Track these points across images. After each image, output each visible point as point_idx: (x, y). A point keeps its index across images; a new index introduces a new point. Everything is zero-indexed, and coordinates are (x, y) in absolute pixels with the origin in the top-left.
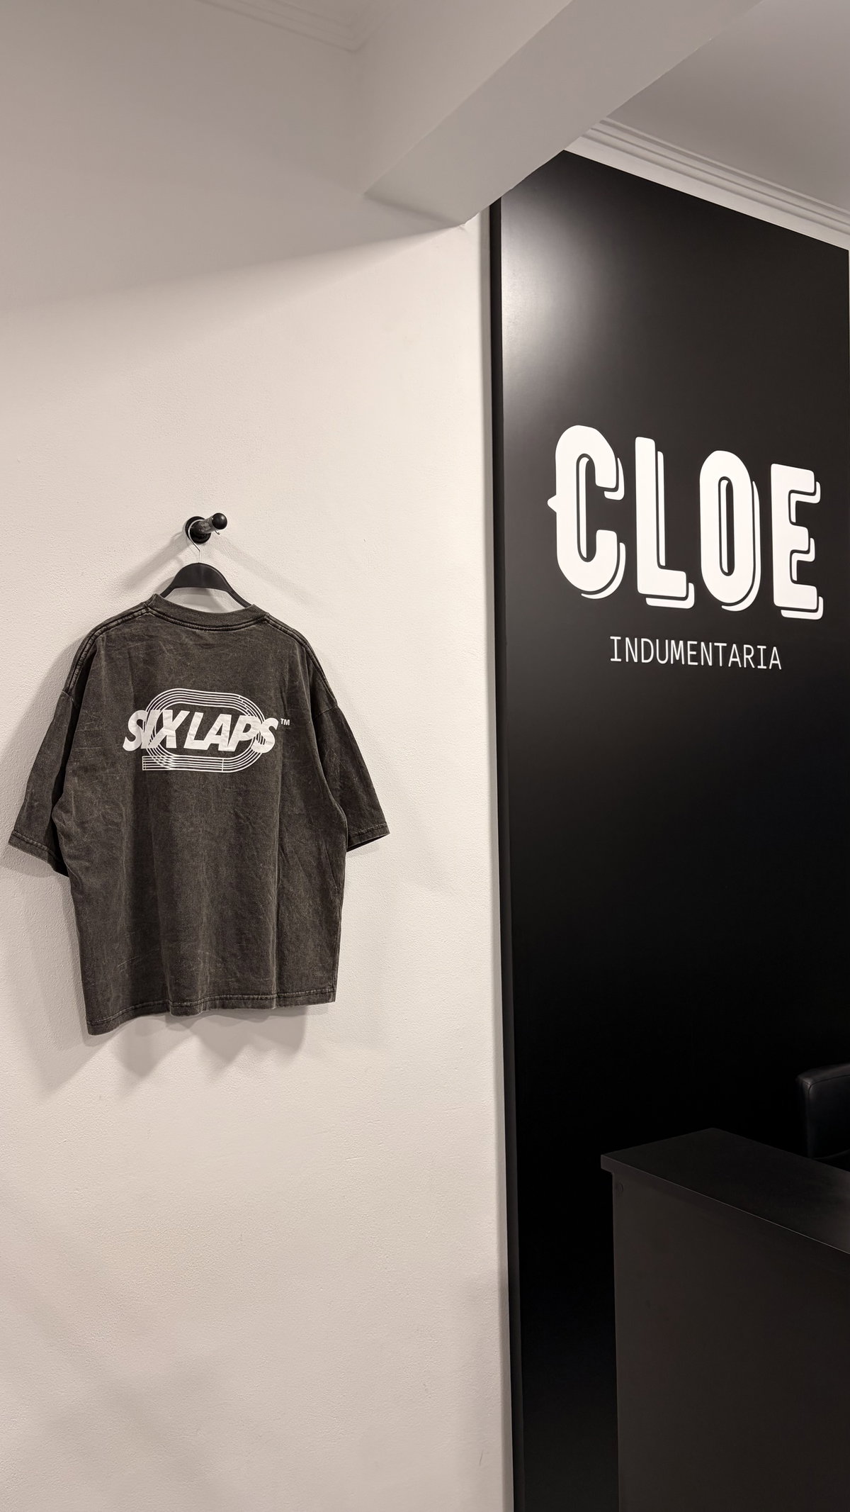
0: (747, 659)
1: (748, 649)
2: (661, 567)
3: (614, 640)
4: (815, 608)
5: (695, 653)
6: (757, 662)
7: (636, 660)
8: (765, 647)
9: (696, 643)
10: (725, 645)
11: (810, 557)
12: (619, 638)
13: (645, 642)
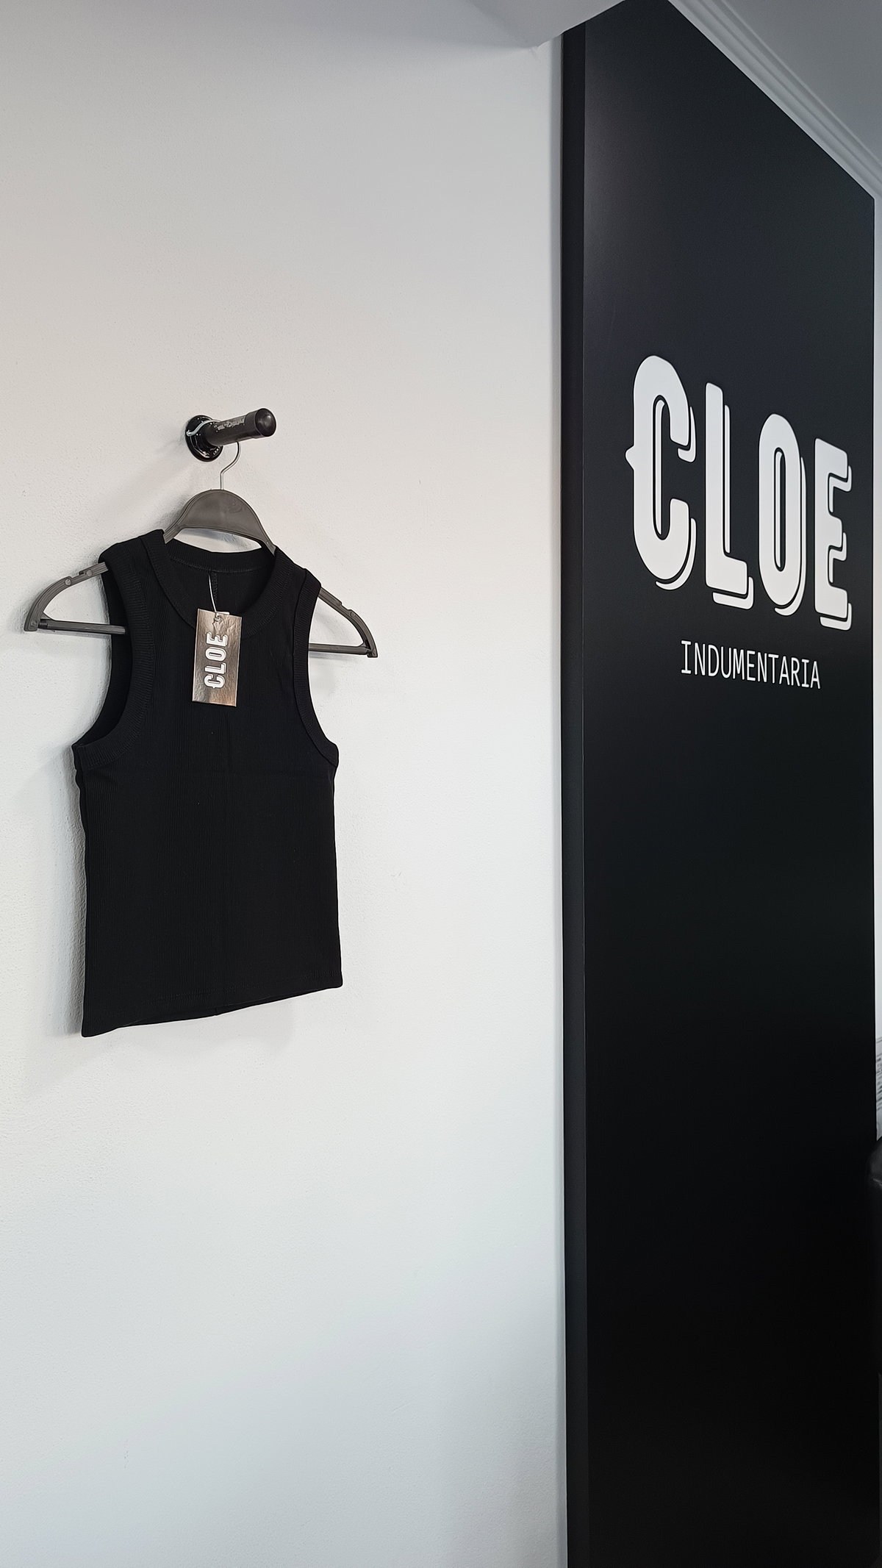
0: (794, 675)
1: (795, 662)
2: (726, 554)
3: (684, 645)
4: (845, 617)
5: (753, 666)
6: (802, 682)
7: (703, 673)
8: (808, 661)
9: (753, 653)
10: (777, 656)
11: (842, 556)
12: (689, 643)
13: (712, 649)
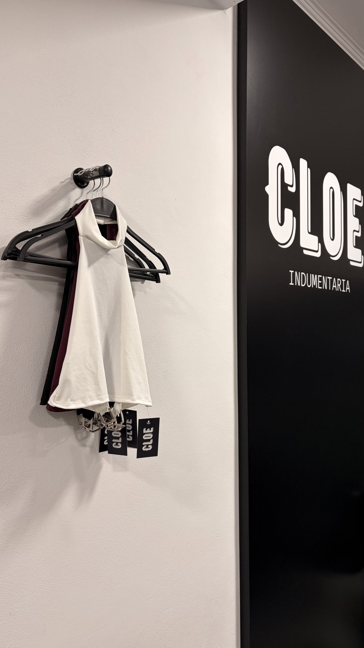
0: (339, 286)
1: (339, 281)
2: (309, 233)
3: (291, 272)
4: (360, 261)
5: (320, 282)
6: (342, 289)
7: (299, 285)
8: (345, 280)
9: (321, 276)
10: (331, 278)
11: (359, 235)
12: (293, 272)
13: (303, 275)
